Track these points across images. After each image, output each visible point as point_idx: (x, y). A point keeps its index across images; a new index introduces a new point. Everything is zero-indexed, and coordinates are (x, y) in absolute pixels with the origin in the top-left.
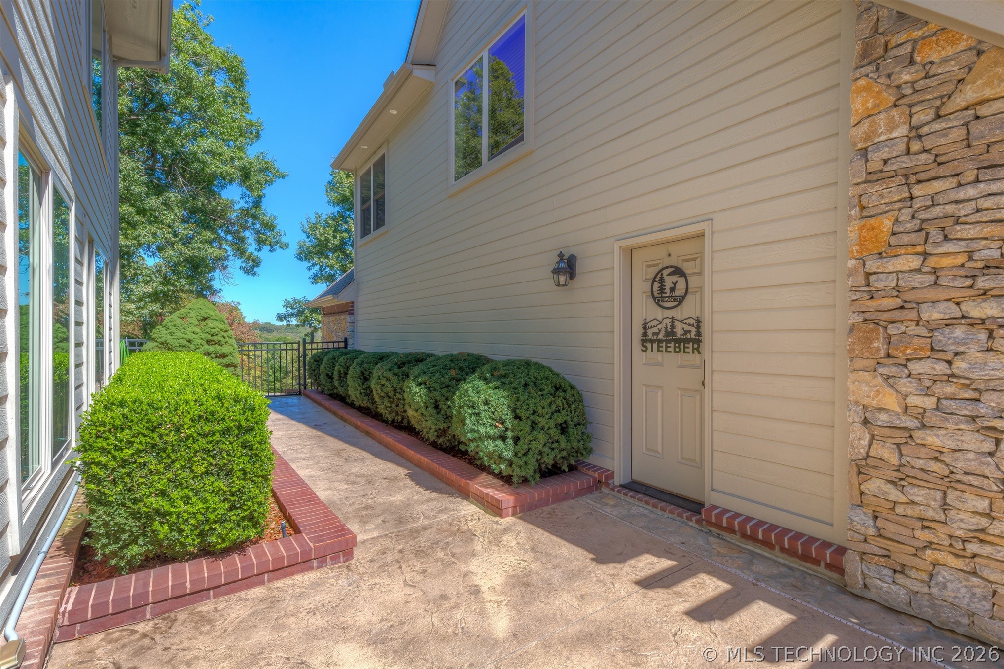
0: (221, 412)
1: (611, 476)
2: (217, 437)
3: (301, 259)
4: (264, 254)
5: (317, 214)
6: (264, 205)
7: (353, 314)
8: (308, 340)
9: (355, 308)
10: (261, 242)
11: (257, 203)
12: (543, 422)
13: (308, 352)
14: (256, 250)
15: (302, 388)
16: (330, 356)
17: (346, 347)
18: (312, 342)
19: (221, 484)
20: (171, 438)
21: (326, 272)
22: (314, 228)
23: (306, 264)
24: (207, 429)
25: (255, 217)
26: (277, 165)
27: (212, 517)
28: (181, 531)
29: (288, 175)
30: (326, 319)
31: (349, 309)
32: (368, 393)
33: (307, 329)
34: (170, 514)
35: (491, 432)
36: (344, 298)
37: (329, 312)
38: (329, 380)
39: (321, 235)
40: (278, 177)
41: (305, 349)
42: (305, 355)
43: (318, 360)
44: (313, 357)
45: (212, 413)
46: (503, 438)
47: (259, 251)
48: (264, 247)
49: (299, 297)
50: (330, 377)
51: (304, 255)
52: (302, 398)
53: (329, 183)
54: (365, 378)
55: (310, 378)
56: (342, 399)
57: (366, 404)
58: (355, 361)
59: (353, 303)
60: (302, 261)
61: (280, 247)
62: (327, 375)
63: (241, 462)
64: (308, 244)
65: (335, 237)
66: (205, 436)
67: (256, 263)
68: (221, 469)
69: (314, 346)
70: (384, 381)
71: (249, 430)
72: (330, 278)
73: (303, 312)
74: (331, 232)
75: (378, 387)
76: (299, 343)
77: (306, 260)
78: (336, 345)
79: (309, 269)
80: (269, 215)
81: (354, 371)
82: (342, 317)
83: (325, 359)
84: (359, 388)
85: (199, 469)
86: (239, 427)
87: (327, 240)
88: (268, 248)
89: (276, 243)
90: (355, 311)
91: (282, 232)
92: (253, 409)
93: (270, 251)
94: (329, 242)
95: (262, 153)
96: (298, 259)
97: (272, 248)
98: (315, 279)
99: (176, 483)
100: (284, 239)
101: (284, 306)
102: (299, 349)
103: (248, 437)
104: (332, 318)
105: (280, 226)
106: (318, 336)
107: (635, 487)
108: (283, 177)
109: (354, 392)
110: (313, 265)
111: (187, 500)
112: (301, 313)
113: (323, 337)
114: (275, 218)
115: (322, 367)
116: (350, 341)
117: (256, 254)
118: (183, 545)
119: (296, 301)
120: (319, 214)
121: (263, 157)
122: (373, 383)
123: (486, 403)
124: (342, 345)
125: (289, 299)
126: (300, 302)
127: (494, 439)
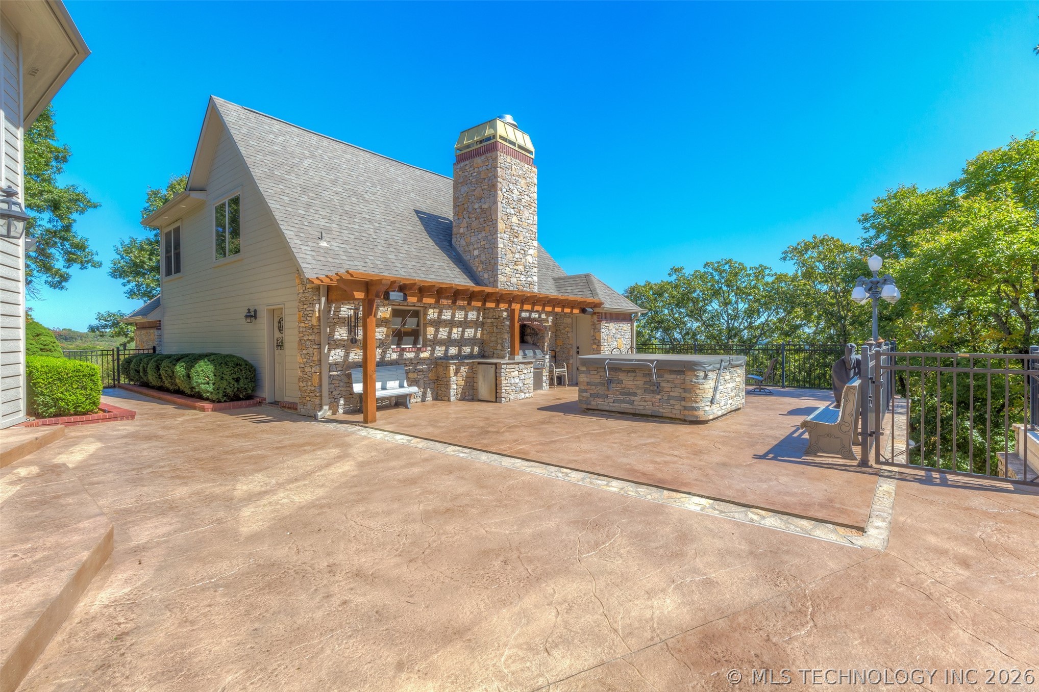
0: (82, 370)
1: (265, 399)
2: (81, 377)
3: (115, 277)
4: (74, 270)
5: (132, 238)
6: (74, 229)
7: (160, 329)
8: (121, 348)
9: (162, 325)
10: (70, 261)
11: (67, 228)
12: (226, 377)
13: (122, 357)
14: (64, 267)
15: (116, 382)
16: (138, 358)
17: (154, 351)
18: (125, 349)
19: (83, 392)
20: (65, 376)
21: (143, 288)
22: (128, 251)
23: (122, 281)
24: (77, 374)
25: (64, 239)
26: (88, 196)
27: (79, 401)
28: (68, 405)
29: (100, 206)
30: (138, 332)
31: (157, 325)
32: (160, 377)
33: (123, 339)
34: (65, 399)
35: (203, 382)
36: (152, 317)
37: (141, 327)
38: (137, 374)
39: (136, 257)
40: (90, 207)
41: (118, 355)
42: (118, 359)
43: (128, 361)
44: (125, 359)
45: (79, 370)
46: (208, 383)
47: (68, 268)
48: (74, 264)
49: (114, 310)
50: (138, 372)
51: (118, 273)
52: (116, 389)
53: (145, 209)
54: (158, 368)
55: (123, 374)
56: (146, 385)
57: (159, 384)
58: (153, 360)
59: (160, 321)
60: (117, 278)
61: (92, 266)
62: (136, 370)
63: (90, 385)
64: (122, 263)
65: (150, 259)
66: (76, 376)
67: (65, 278)
68: (82, 387)
69: (127, 352)
70: (167, 369)
71: (93, 375)
72: (148, 294)
73: (118, 323)
74: (146, 256)
75: (164, 371)
76: (113, 350)
77: (120, 277)
78: (146, 352)
79: (124, 286)
80: (79, 237)
81: (152, 365)
82: (152, 331)
83: (134, 361)
84: (155, 375)
85: (75, 386)
86: (89, 374)
87: (144, 262)
88: (79, 266)
89: (88, 262)
90: (162, 327)
91: (94, 252)
92: (94, 369)
93: (81, 268)
94: (145, 264)
95: (72, 186)
96: (112, 277)
97: (82, 266)
98: (131, 294)
99: (67, 390)
100: (96, 258)
101: (97, 319)
102: (113, 354)
103: (93, 378)
104: (143, 332)
105: (92, 246)
106: (132, 345)
107: (275, 403)
108: (95, 207)
109: (151, 378)
110: (129, 282)
111: (70, 396)
112: (115, 324)
113: (136, 346)
114: (86, 240)
115: (132, 366)
116: (158, 349)
117: (64, 270)
118: (68, 410)
119: (109, 315)
120: (135, 238)
121: (74, 189)
122: (162, 372)
123: (202, 371)
124: (151, 351)
125: (103, 312)
126: (114, 315)
127: (204, 384)
